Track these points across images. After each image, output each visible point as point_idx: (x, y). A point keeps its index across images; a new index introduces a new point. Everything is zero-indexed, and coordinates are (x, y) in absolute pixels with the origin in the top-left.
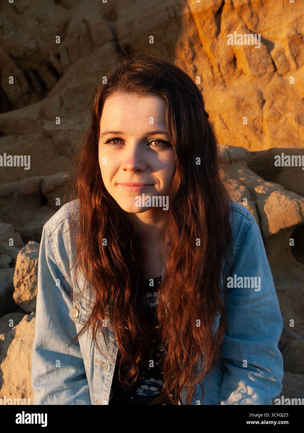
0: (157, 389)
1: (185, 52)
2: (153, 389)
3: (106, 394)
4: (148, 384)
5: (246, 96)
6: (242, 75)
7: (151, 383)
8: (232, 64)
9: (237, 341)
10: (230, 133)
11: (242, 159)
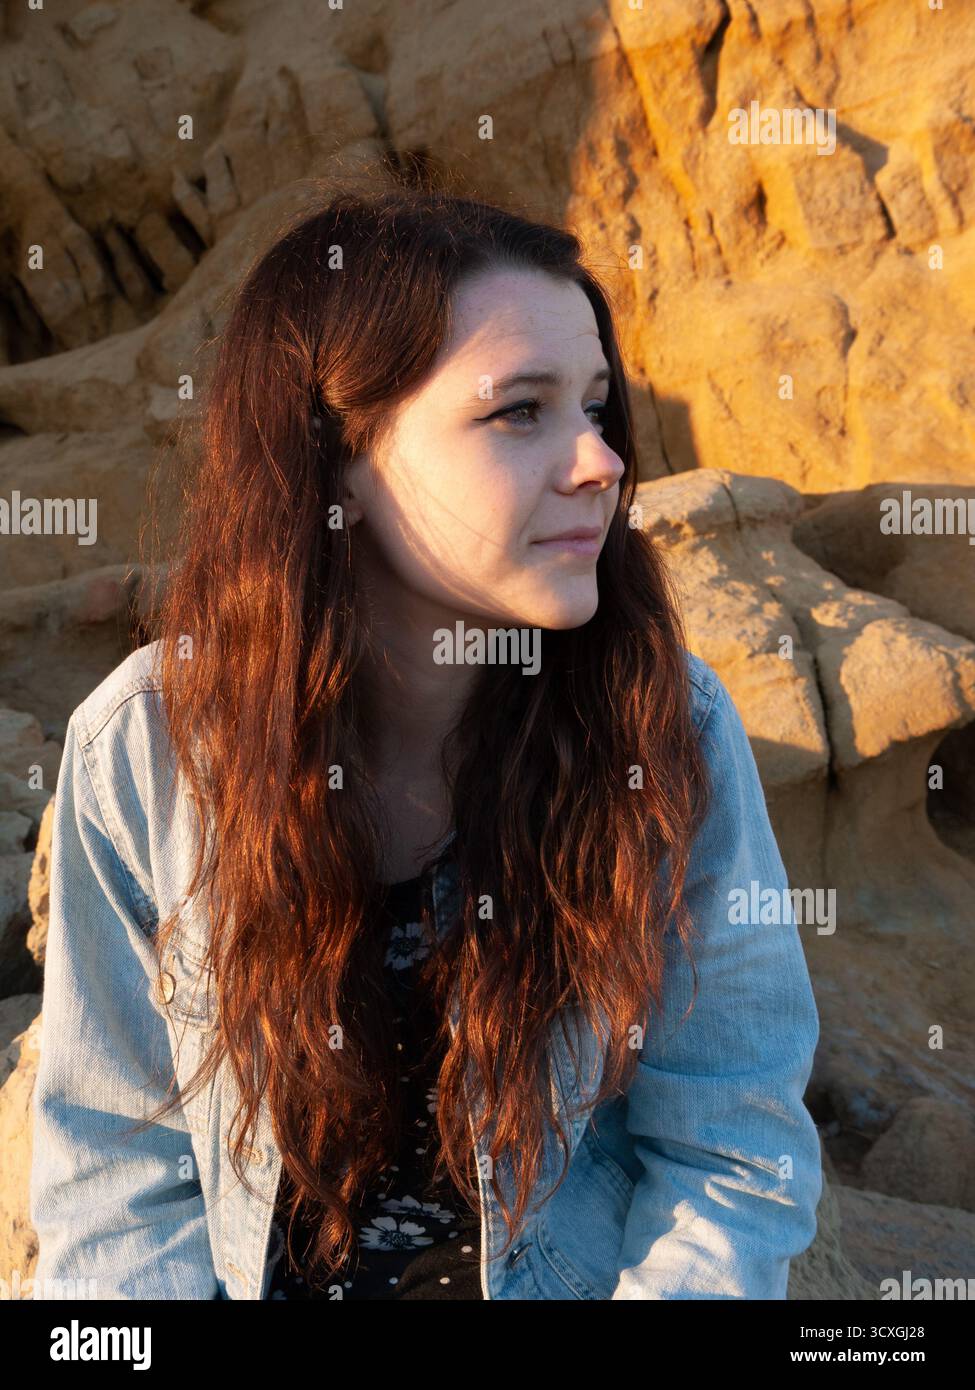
0: (422, 1230)
1: (601, 174)
2: (410, 1228)
3: (258, 1240)
4: (398, 1214)
5: (794, 315)
6: (785, 249)
7: (404, 1212)
8: (753, 213)
9: (671, 1078)
10: (742, 436)
11: (775, 517)
